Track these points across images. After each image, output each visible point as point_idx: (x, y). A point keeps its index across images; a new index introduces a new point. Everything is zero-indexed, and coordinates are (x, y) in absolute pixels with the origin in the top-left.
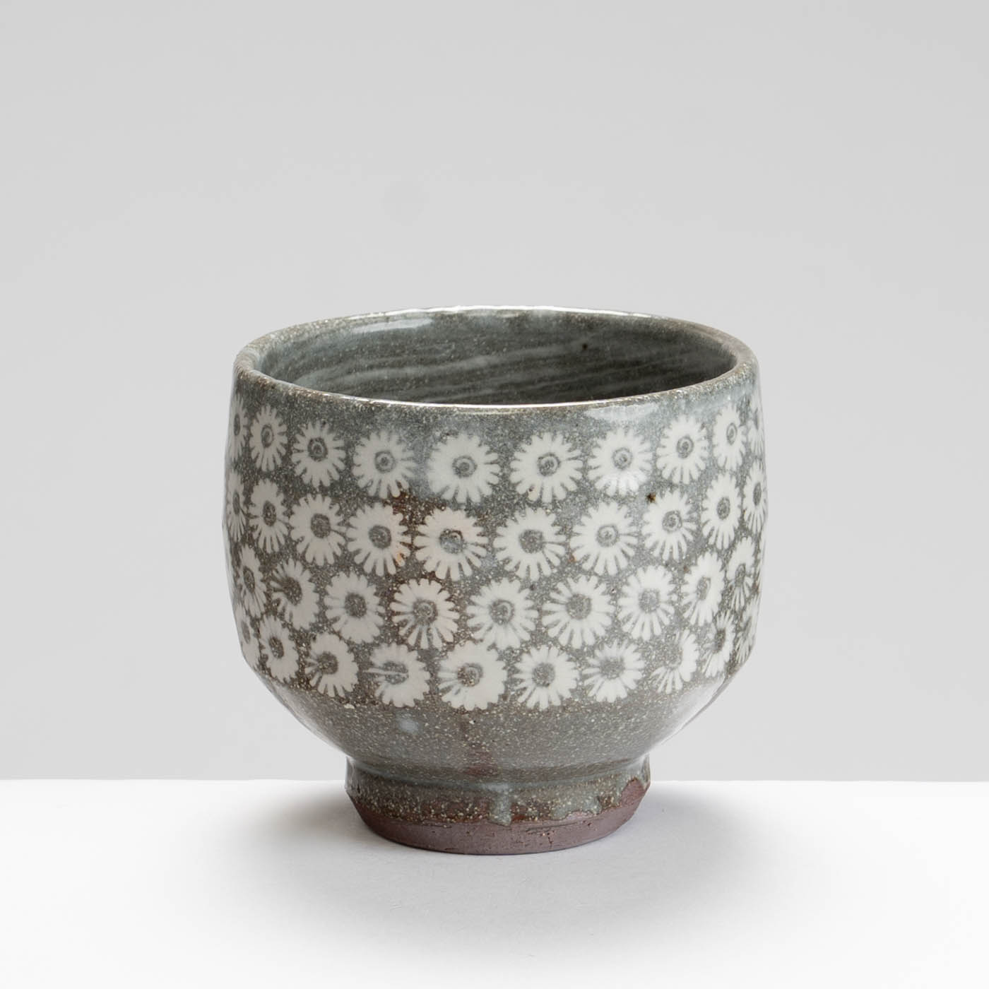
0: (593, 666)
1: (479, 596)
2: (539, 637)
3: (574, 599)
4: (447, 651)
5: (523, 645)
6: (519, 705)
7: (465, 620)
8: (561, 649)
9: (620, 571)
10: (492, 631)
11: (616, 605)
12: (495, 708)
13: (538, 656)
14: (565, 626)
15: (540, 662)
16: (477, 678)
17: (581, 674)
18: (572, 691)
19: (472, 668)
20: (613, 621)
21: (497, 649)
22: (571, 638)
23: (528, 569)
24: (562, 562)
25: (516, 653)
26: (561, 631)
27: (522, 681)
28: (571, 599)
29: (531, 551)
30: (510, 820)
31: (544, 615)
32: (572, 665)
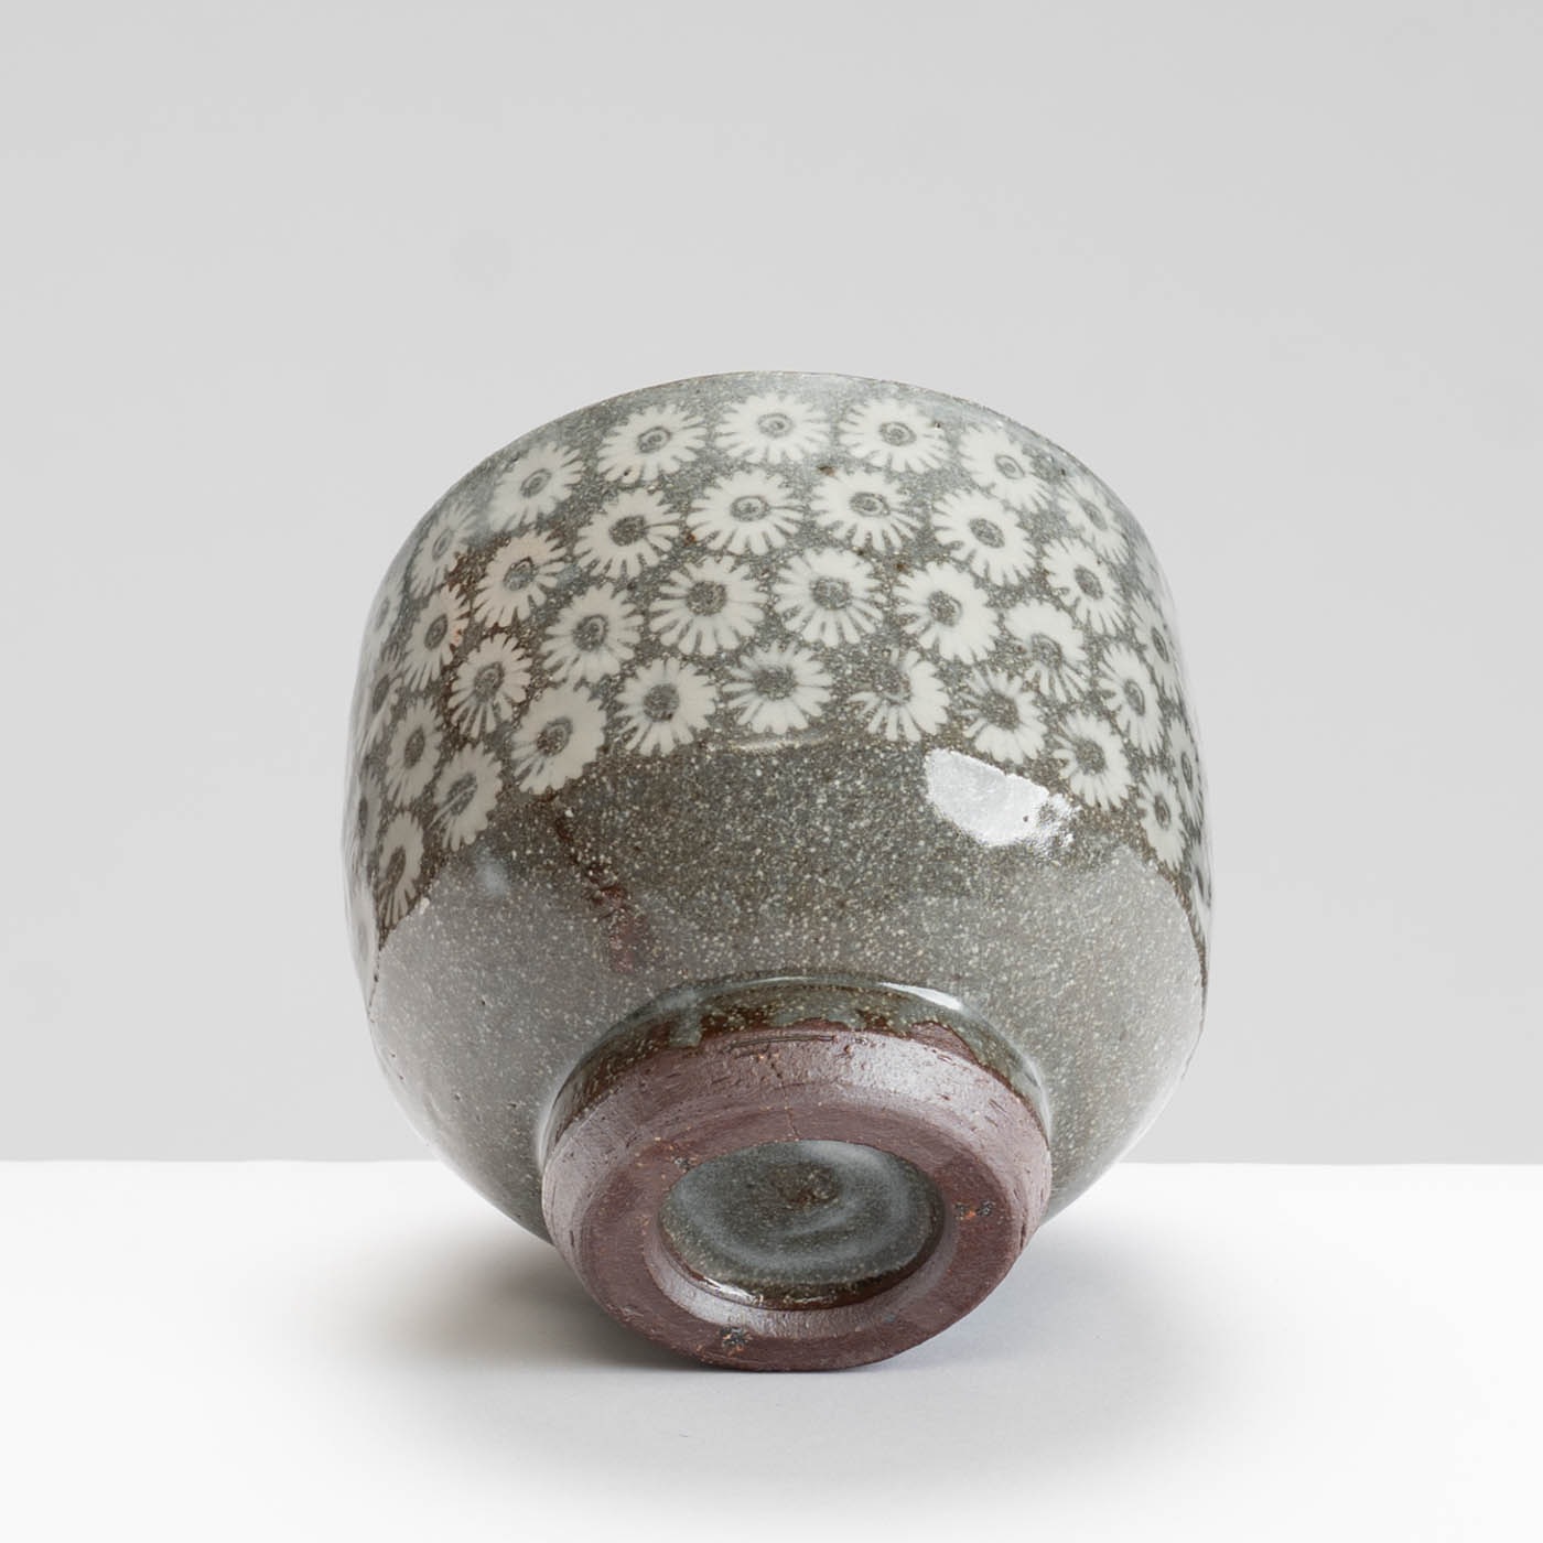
0: (741, 681)
1: (557, 625)
2: (648, 649)
3: (698, 589)
4: (520, 717)
5: (625, 667)
6: (628, 753)
7: (540, 664)
8: (684, 659)
9: (772, 550)
10: (579, 662)
11: (769, 593)
12: (594, 768)
13: (650, 677)
14: (688, 628)
15: (653, 686)
16: (565, 737)
17: (720, 692)
18: (709, 718)
19: (556, 727)
20: (767, 614)
21: (587, 683)
22: (698, 643)
23: (624, 564)
24: (675, 545)
25: (615, 681)
26: (681, 636)
27: (629, 719)
28: (693, 589)
29: (627, 542)
30: (700, 1036)
31: (653, 617)
32: (704, 679)
